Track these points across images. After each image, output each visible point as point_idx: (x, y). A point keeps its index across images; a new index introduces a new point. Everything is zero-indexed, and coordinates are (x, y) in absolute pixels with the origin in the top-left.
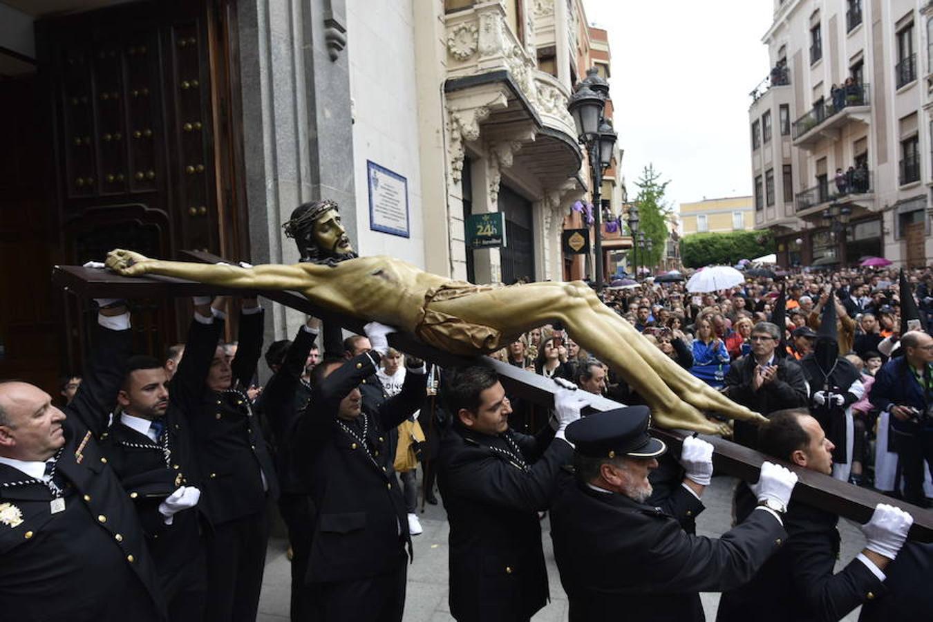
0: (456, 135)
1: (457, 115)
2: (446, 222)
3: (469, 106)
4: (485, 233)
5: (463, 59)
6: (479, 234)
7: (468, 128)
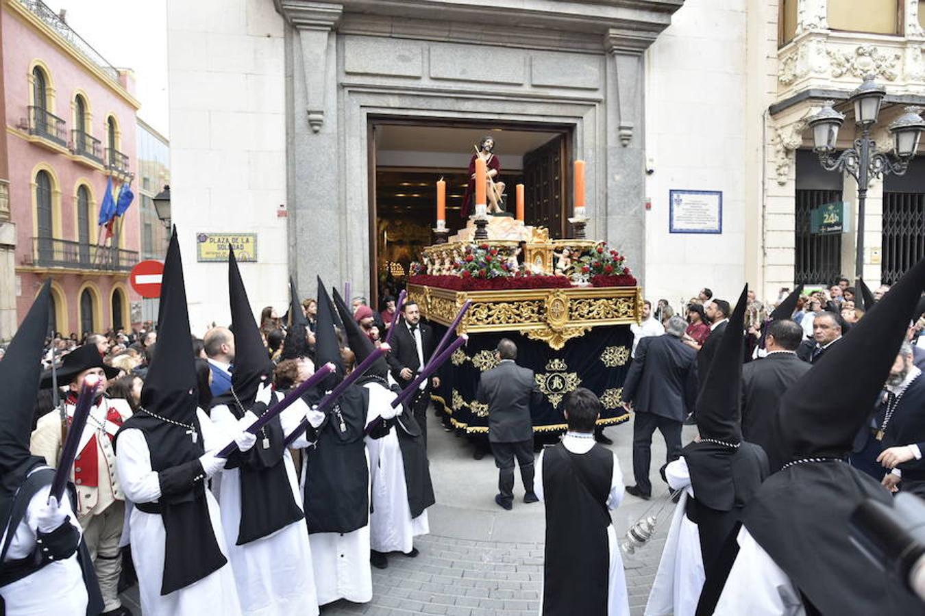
0: (780, 147)
1: (780, 132)
2: (760, 217)
3: (789, 123)
4: (829, 221)
5: (789, 84)
6: (825, 222)
7: (786, 141)
